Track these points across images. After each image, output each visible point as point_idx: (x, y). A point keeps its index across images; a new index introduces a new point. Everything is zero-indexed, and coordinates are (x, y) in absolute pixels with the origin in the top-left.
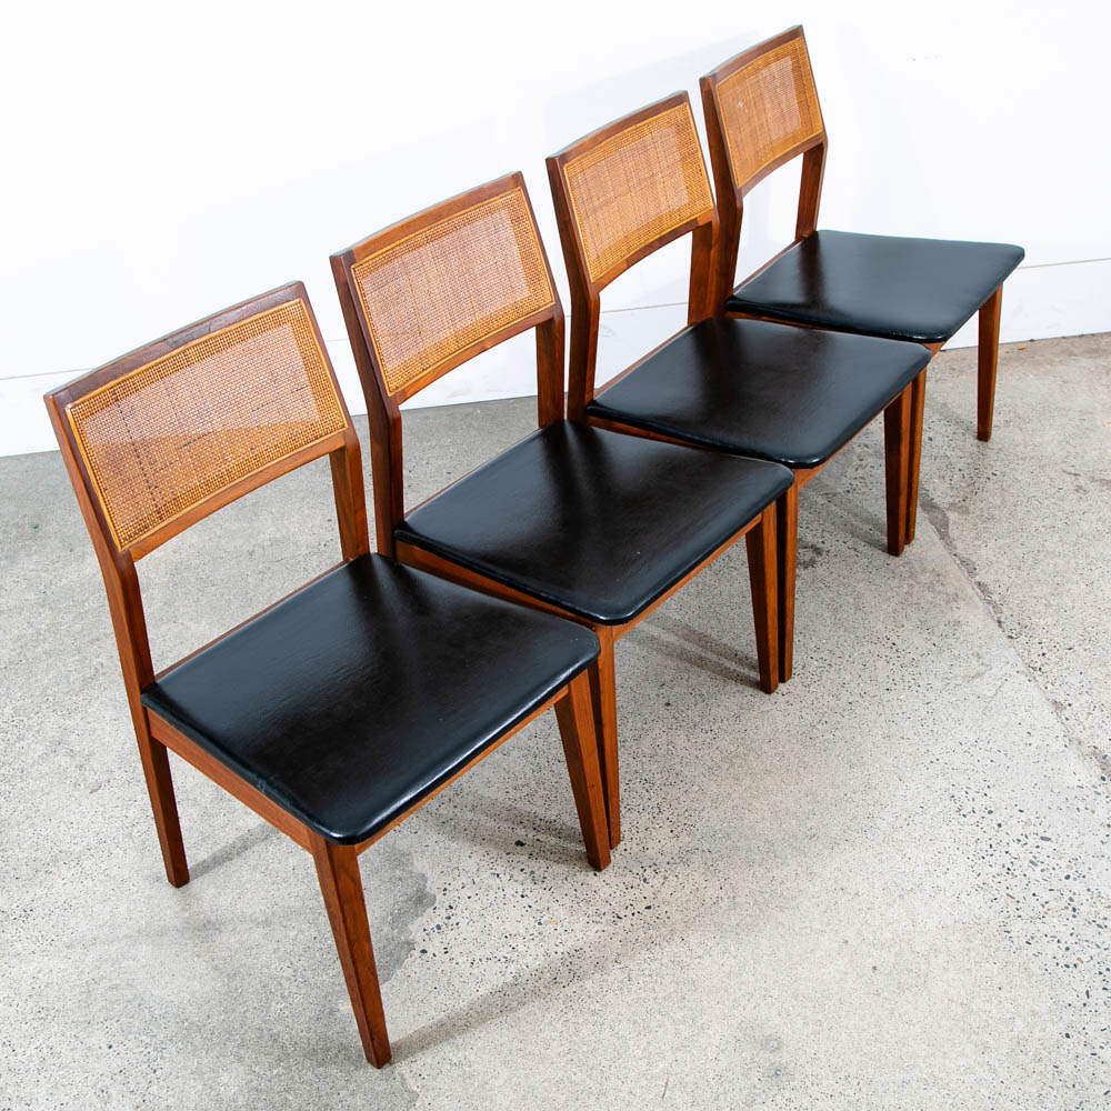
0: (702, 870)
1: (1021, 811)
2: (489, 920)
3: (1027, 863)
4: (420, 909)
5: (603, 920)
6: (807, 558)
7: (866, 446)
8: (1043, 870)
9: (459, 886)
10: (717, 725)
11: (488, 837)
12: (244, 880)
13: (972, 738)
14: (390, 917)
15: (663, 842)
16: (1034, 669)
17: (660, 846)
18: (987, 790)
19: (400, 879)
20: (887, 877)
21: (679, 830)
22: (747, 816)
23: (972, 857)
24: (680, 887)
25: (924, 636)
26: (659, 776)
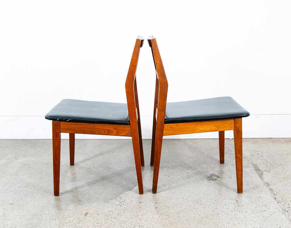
6: (214, 178)
16: (285, 211)
25: (248, 199)
26: (146, 225)
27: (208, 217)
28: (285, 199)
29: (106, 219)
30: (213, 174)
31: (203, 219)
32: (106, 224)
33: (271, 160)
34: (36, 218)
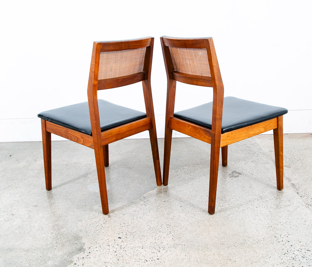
0: (180, 250)
1: (300, 242)
2: (101, 257)
3: (301, 257)
4: (79, 252)
5: (141, 261)
6: (236, 175)
7: (260, 152)
8: (307, 260)
9: (95, 247)
10: (196, 213)
11: (109, 235)
12: (26, 239)
13: (285, 221)
14: (68, 253)
15: (169, 241)
16: (309, 205)
17: (167, 242)
18: (288, 236)
19: (76, 244)
20: (247, 257)
21: (176, 238)
22: (200, 237)
23: (280, 254)
24: (171, 254)
25: (271, 195)
26: (173, 224)
27: (233, 213)
28: (307, 193)
29: (132, 219)
30: (234, 171)
31: (229, 216)
32: (133, 224)
33: (290, 155)
34: (62, 219)
